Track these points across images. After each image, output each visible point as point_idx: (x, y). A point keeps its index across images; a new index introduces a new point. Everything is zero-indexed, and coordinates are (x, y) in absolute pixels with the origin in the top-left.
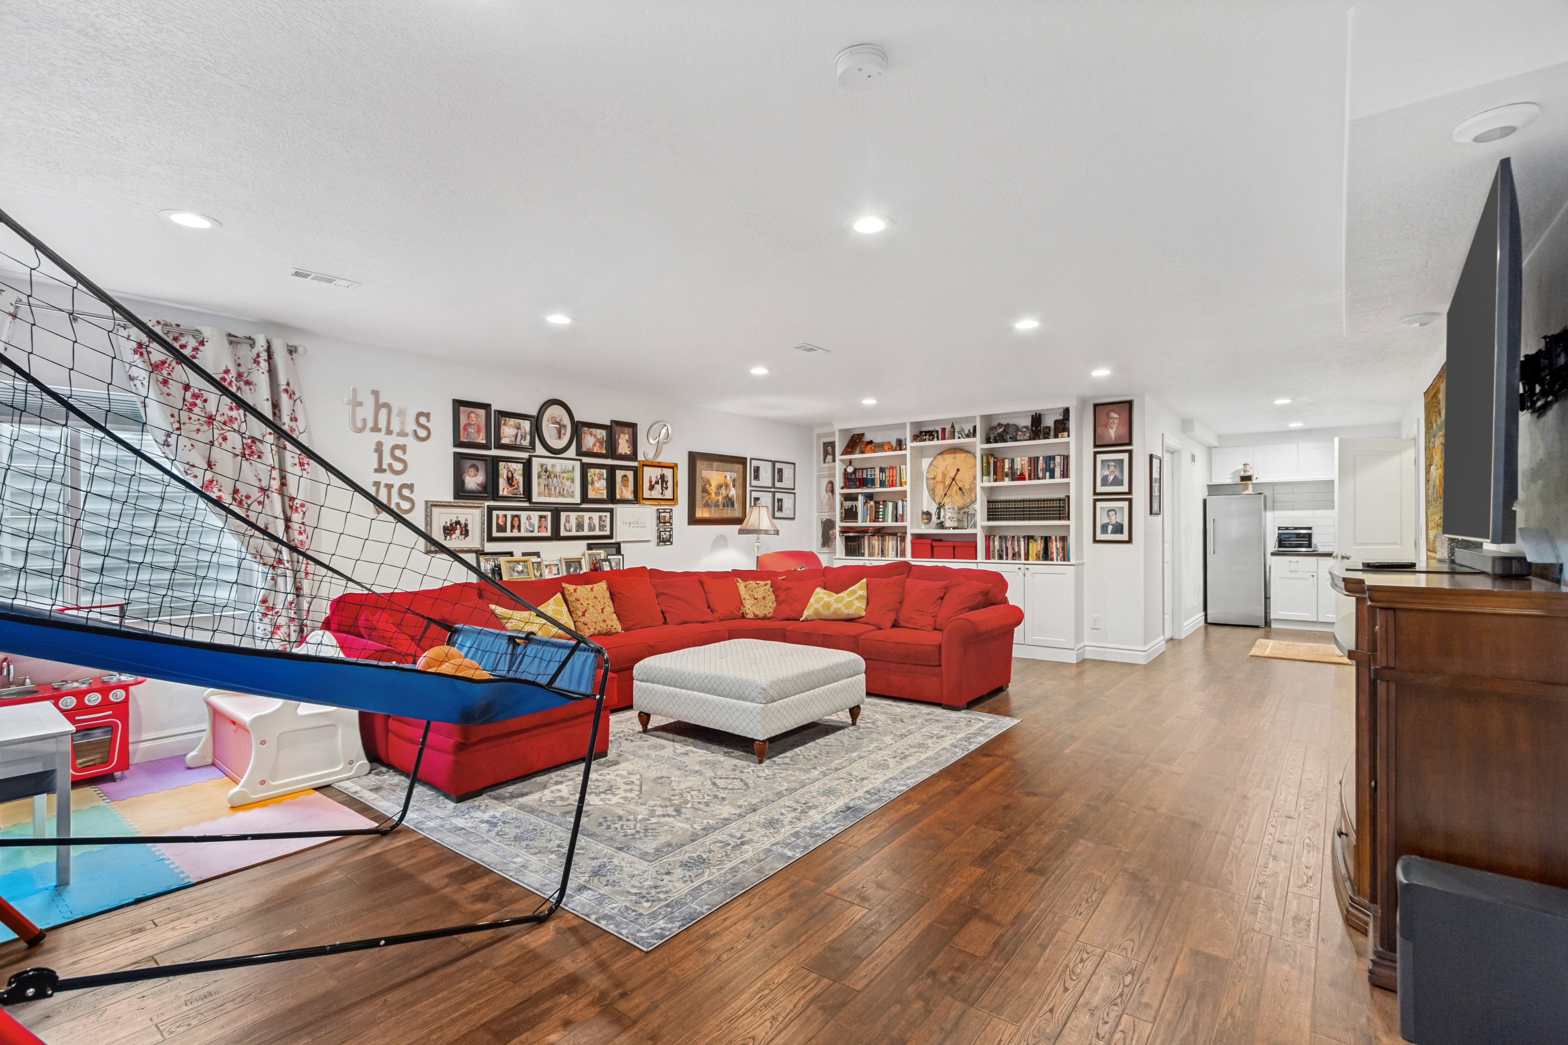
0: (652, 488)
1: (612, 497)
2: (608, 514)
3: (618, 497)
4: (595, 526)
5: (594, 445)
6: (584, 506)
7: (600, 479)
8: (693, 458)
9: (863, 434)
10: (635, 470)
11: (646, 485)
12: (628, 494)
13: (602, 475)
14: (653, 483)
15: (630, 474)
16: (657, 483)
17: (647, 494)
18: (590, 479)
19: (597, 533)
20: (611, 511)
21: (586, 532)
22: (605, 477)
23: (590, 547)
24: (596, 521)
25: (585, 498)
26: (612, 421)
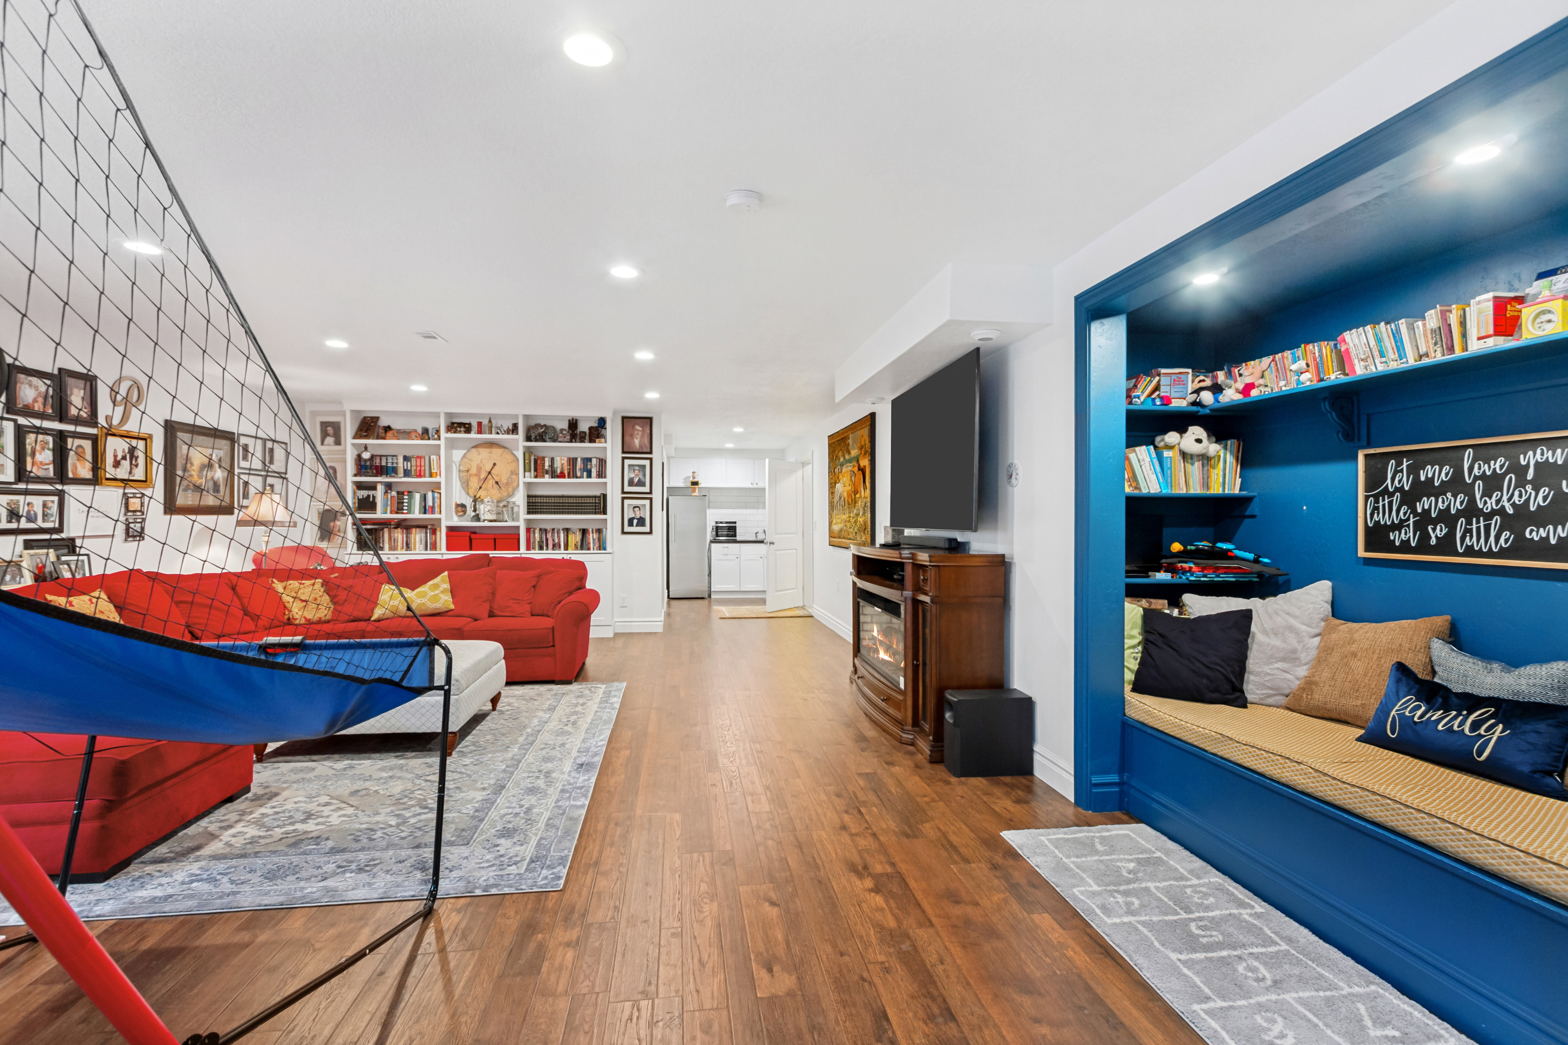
0: (117, 464)
2: (56, 499)
3: (71, 475)
4: (36, 515)
5: (35, 401)
6: (22, 486)
7: (43, 449)
8: (171, 428)
9: (378, 418)
10: (94, 439)
11: (109, 460)
12: (85, 472)
13: (47, 443)
14: (119, 457)
15: (87, 445)
16: (124, 458)
17: (110, 471)
18: (29, 448)
19: (40, 523)
20: (61, 494)
21: (24, 524)
23: (28, 545)
24: (38, 510)
25: (21, 474)
26: (60, 370)
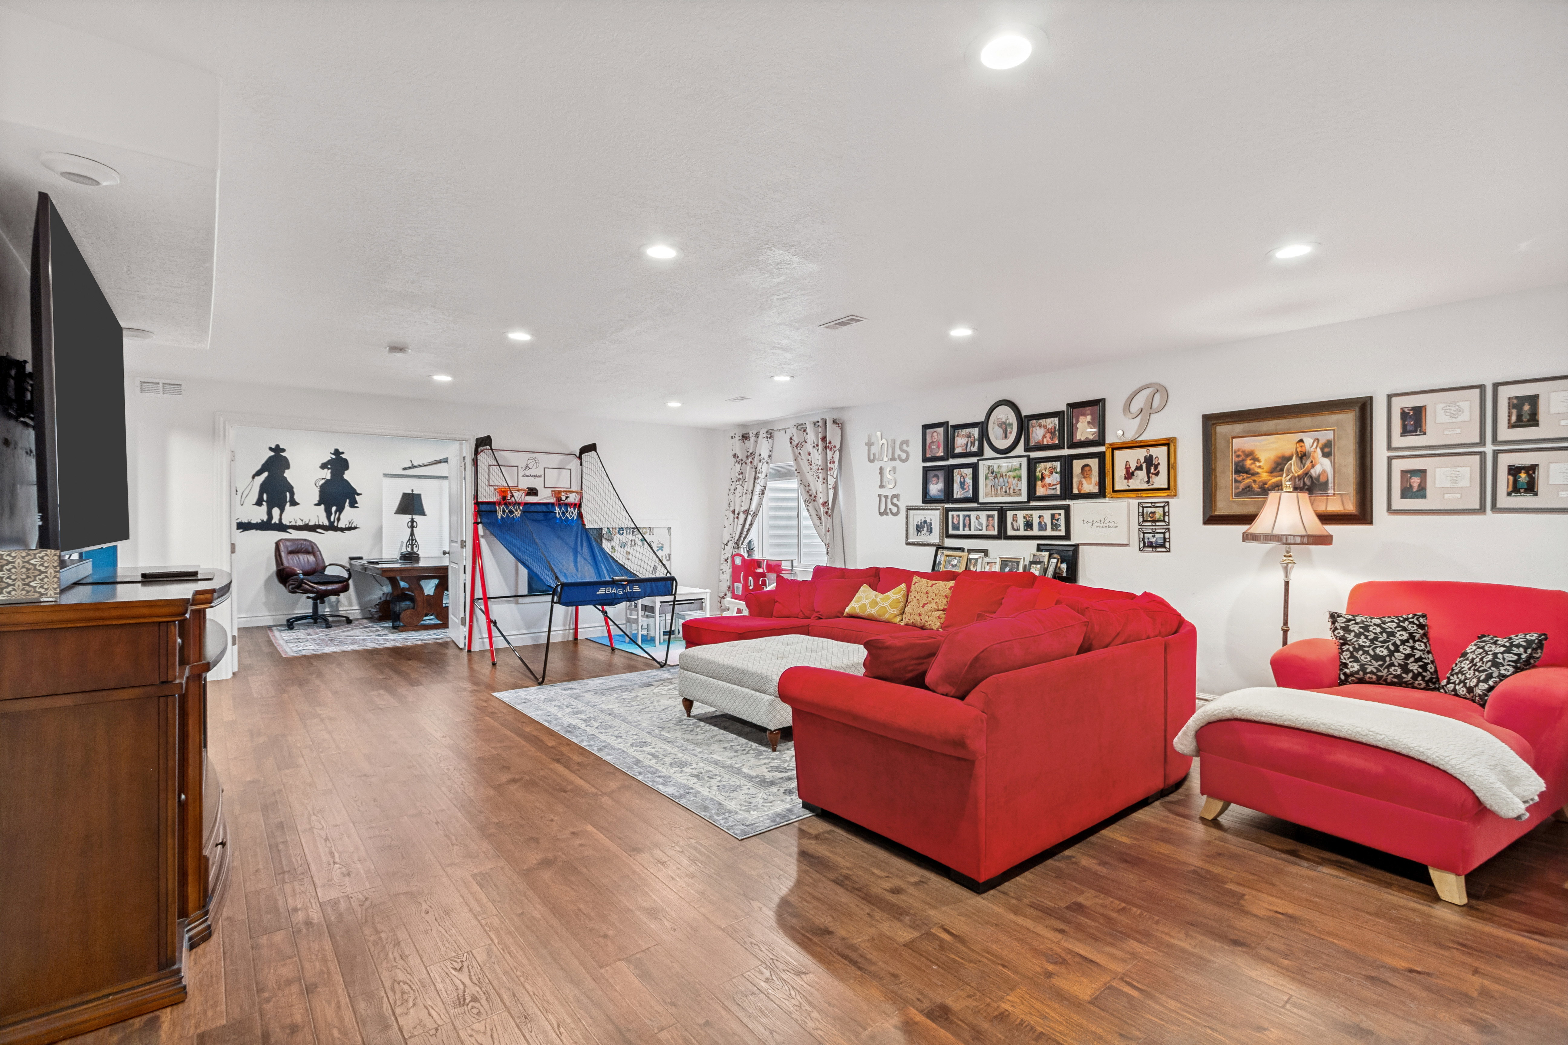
0: (1129, 475)
1: (1067, 492)
2: (1062, 512)
3: (1075, 491)
4: (1046, 525)
5: (1044, 437)
6: (1033, 504)
7: (1051, 473)
8: (1210, 422)
10: (1101, 456)
11: (1120, 473)
12: (1091, 486)
13: (1055, 468)
14: (1133, 468)
15: (1094, 463)
16: (1139, 468)
17: (1120, 484)
18: (1039, 474)
19: (1049, 532)
20: (1067, 509)
21: (1036, 532)
22: (1058, 470)
23: (1039, 548)
24: (1047, 519)
25: (1032, 494)
26: (1069, 405)
